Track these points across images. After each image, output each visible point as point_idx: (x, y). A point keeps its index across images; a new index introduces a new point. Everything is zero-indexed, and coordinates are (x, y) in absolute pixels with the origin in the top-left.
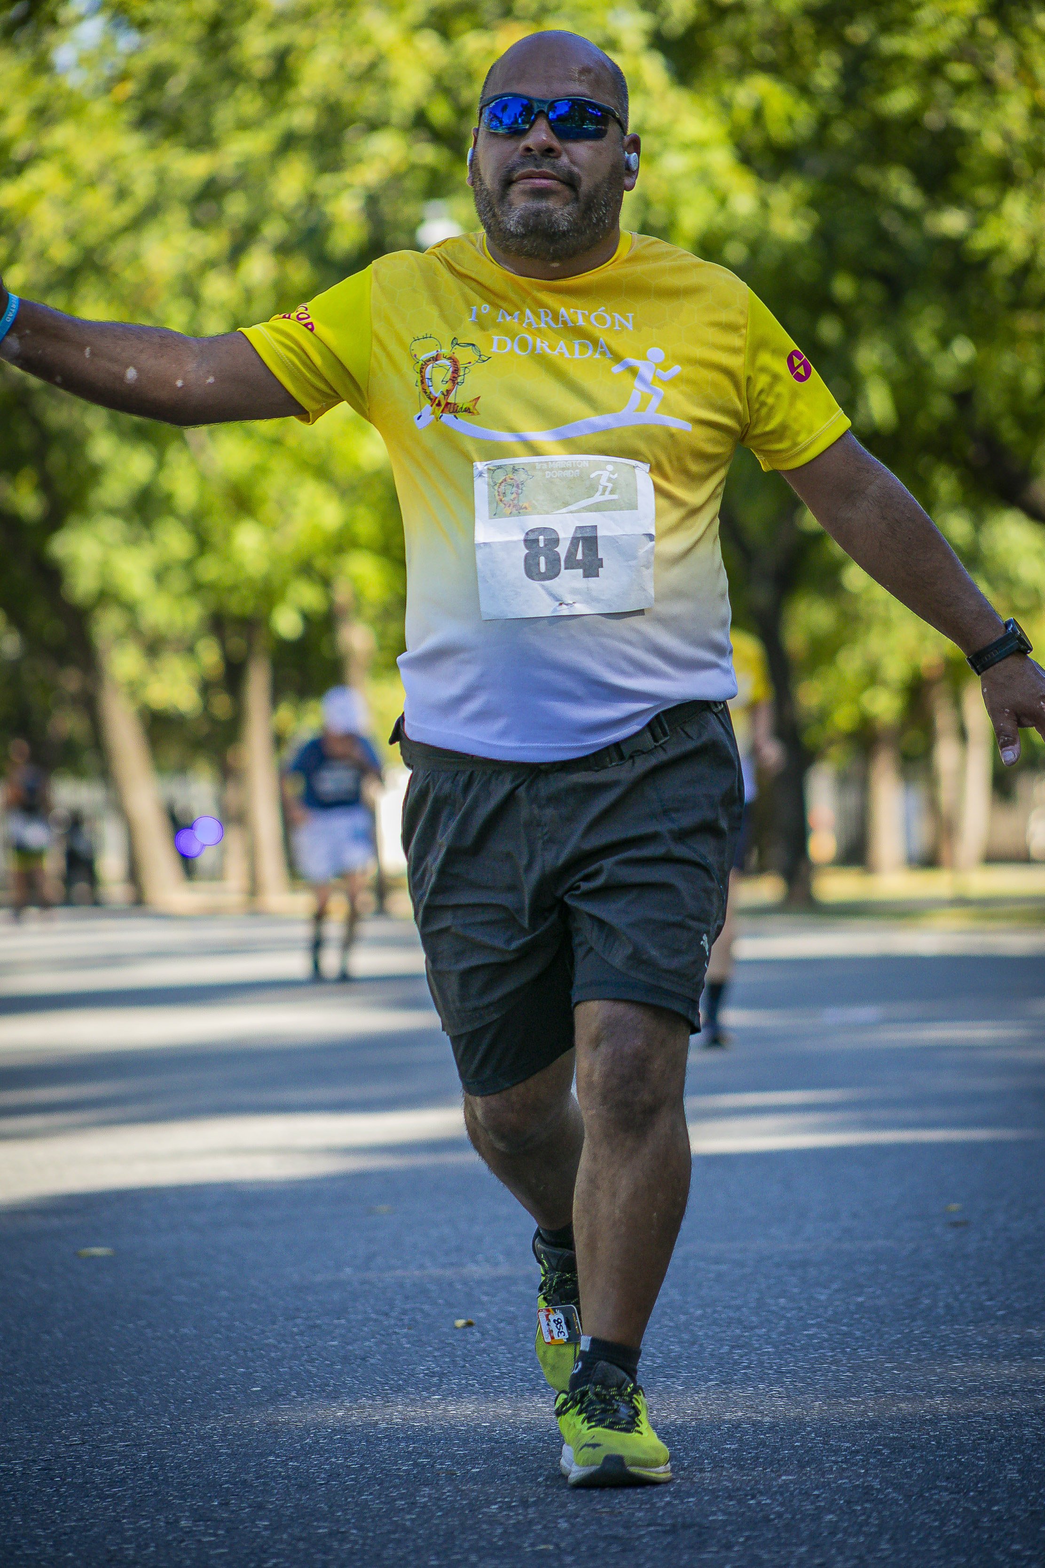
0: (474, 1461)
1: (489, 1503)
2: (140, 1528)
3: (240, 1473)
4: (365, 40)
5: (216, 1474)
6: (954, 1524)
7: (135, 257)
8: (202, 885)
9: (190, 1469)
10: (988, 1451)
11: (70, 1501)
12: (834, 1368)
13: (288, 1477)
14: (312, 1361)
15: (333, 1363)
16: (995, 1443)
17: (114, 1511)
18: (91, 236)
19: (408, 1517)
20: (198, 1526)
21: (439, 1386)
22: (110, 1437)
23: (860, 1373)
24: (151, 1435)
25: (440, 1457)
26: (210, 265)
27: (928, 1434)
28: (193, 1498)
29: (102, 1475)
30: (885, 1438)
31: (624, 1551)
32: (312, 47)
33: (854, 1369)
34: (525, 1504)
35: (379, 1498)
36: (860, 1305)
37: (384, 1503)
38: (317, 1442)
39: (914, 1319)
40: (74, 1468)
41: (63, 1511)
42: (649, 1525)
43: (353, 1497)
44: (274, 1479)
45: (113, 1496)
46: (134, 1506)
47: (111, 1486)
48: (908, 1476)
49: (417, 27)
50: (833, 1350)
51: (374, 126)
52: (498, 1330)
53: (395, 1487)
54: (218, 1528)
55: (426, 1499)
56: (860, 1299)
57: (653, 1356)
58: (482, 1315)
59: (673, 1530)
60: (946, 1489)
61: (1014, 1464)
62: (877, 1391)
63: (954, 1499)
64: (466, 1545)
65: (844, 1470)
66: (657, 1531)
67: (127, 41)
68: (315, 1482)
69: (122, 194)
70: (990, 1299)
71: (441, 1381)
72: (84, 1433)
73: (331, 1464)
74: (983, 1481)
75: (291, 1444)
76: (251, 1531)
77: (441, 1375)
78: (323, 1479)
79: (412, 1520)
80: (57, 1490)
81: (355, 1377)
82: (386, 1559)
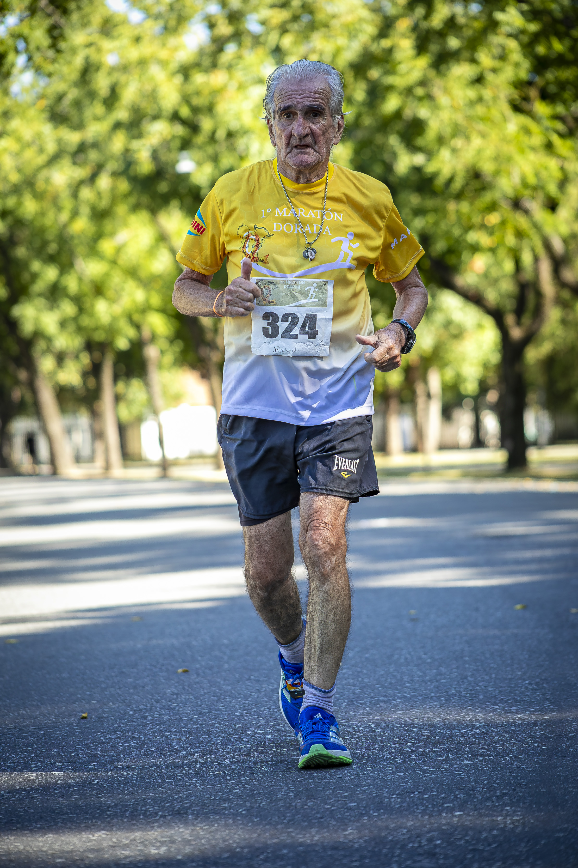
0: (189, 734)
1: (195, 753)
2: (39, 766)
3: (85, 741)
4: (152, 79)
5: (74, 741)
6: (400, 758)
7: (47, 180)
8: (83, 465)
9: (62, 739)
10: (417, 724)
11: (8, 754)
12: (353, 688)
13: (106, 742)
14: (120, 688)
15: (130, 689)
16: (421, 720)
17: (27, 758)
18: (28, 170)
19: (159, 759)
20: (64, 765)
21: (176, 699)
22: (28, 725)
23: (365, 690)
24: (46, 723)
25: (174, 732)
26: (81, 183)
27: (392, 717)
28: (63, 752)
29: (22, 742)
30: (373, 719)
31: (253, 773)
32: (127, 83)
33: (362, 688)
34: (211, 753)
35: (146, 751)
36: (367, 658)
37: (148, 753)
38: (120, 726)
39: (390, 664)
40: (10, 739)
41: (5, 759)
42: (265, 762)
43: (134, 751)
44: (99, 743)
45: (27, 752)
46: (36, 756)
47: (27, 747)
48: (382, 736)
49: (174, 74)
50: (353, 679)
51: (156, 117)
52: (204, 673)
53: (153, 746)
54: (73, 766)
55: (167, 752)
56: (367, 655)
57: (273, 684)
58: (198, 666)
59: (276, 764)
60: (398, 742)
61: (428, 730)
62: (371, 698)
63: (401, 746)
64: (184, 772)
65: (353, 734)
66: (269, 764)
67: (42, 82)
68: (118, 744)
69: (41, 150)
70: (425, 654)
71: (177, 697)
72: (15, 723)
73: (126, 736)
74: (414, 738)
75: (108, 727)
76: (88, 767)
77: (178, 694)
78: (121, 743)
79: (160, 761)
80: (3, 749)
81: (139, 696)
82: (148, 779)
